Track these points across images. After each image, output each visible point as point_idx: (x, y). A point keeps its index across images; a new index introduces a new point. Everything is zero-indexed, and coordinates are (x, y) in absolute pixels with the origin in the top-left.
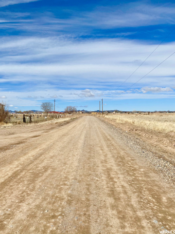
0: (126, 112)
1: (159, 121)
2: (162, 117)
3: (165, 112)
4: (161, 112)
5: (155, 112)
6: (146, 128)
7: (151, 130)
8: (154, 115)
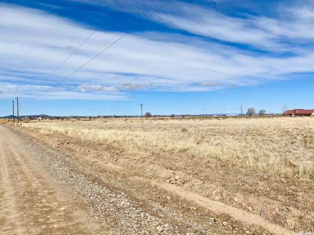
0: (58, 118)
1: (101, 128)
2: (106, 123)
3: (111, 116)
4: (105, 117)
5: (99, 117)
6: (83, 139)
7: (90, 141)
8: (97, 121)
